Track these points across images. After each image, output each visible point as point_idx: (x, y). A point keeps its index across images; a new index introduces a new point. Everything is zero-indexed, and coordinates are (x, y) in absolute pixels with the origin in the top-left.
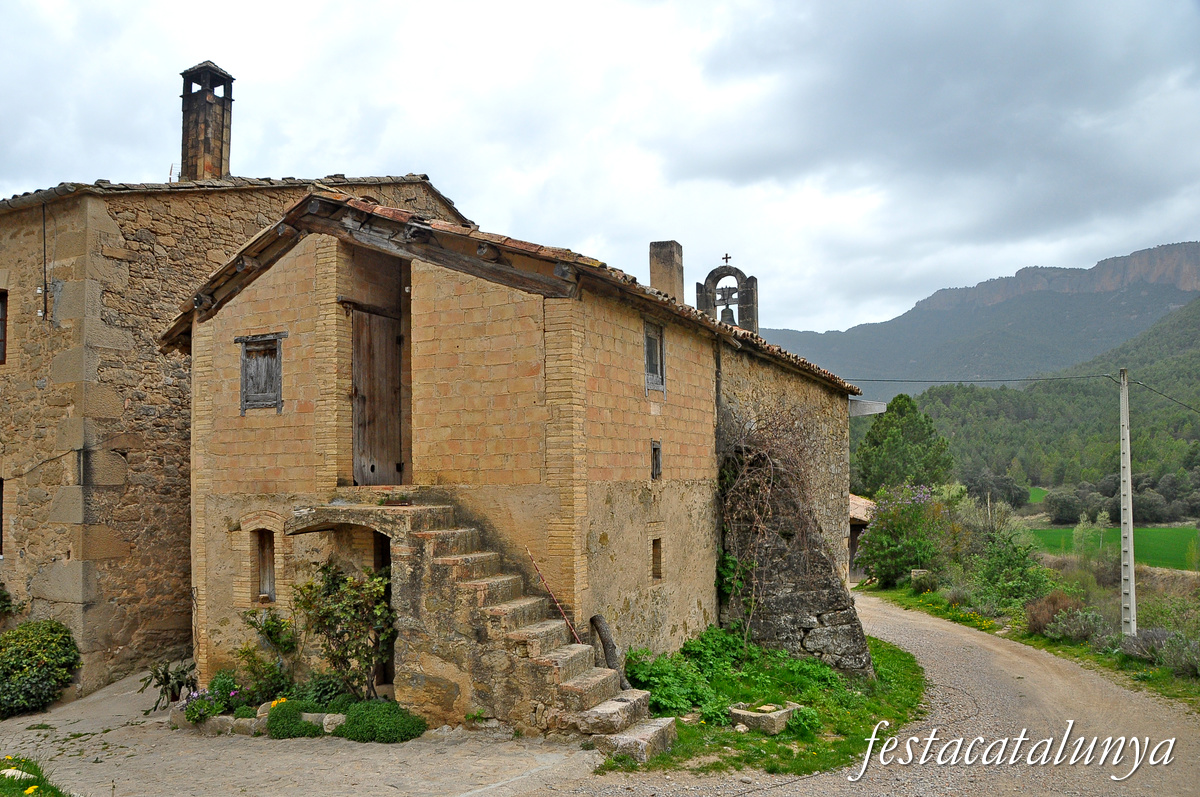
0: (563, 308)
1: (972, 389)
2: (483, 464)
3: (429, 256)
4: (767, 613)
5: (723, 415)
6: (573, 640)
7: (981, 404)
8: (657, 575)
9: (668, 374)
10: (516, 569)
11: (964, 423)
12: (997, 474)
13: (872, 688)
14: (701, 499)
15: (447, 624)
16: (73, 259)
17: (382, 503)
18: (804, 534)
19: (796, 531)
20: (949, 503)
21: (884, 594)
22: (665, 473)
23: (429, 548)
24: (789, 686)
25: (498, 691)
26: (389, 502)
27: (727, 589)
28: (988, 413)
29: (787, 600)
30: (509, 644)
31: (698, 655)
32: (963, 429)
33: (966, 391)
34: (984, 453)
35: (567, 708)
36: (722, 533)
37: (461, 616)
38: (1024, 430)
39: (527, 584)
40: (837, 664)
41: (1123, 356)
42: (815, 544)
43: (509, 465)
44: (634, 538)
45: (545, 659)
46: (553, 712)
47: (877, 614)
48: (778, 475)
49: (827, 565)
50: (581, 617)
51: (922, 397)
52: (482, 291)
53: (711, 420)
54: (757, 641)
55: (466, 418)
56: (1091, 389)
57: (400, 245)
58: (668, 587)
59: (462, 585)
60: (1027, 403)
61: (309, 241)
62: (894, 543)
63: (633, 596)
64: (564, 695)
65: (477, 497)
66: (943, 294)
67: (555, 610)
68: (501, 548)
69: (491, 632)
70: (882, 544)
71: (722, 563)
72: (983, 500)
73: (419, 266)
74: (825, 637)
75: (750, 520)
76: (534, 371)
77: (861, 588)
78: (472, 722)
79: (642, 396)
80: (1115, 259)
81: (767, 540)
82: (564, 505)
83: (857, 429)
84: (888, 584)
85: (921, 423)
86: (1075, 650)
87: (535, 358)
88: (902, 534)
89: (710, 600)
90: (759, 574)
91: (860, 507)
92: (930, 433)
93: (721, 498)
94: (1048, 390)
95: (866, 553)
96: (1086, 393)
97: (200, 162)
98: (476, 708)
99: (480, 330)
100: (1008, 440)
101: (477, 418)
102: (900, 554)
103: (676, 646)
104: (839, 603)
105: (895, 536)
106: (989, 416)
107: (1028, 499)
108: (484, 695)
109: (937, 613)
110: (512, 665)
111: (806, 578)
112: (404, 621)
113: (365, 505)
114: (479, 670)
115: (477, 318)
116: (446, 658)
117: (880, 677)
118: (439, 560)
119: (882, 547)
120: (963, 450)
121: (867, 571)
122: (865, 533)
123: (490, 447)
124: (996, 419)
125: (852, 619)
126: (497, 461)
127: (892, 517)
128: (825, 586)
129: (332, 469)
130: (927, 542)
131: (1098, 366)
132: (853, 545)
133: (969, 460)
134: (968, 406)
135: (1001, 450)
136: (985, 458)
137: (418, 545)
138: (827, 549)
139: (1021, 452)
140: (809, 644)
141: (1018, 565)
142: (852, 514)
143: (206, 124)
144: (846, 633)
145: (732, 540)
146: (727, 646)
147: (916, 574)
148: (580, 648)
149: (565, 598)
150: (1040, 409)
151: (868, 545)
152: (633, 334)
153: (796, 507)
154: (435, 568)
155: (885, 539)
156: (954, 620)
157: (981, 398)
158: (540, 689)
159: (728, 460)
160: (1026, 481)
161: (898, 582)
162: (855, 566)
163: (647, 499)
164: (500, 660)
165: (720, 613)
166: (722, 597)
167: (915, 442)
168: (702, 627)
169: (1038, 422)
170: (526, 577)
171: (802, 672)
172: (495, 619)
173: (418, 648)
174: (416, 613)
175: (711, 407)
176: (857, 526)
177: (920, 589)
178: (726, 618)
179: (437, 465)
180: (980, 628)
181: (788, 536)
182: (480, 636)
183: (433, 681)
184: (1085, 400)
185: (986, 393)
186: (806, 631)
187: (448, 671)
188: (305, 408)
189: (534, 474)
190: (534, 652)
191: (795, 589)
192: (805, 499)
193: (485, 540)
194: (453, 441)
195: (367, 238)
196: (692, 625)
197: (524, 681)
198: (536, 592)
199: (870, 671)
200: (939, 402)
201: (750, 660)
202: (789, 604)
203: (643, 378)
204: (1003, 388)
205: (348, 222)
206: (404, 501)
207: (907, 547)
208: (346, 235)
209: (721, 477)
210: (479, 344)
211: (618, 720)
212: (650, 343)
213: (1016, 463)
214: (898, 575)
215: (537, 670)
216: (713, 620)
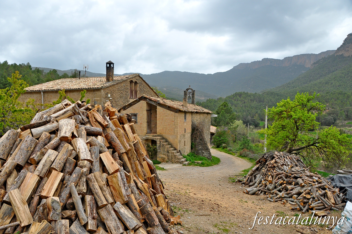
0: (177, 114)
1: (247, 93)
2: (166, 132)
3: (159, 106)
4: (198, 151)
5: (192, 122)
6: (177, 153)
7: (249, 98)
8: (185, 145)
9: (186, 119)
10: (171, 145)
11: (244, 103)
12: (252, 117)
13: (212, 161)
14: (189, 135)
15: (164, 151)
16: (99, 98)
17: (153, 136)
18: (203, 140)
19: (202, 139)
20: (235, 128)
21: (217, 149)
22: (186, 132)
23: (162, 142)
24: (201, 160)
25: (170, 158)
26: (154, 136)
27: (192, 147)
28: (251, 100)
29: (200, 149)
30: (171, 153)
31: (189, 156)
32: (244, 104)
33: (245, 94)
34: (249, 112)
35: (178, 160)
36: (192, 139)
37: (166, 150)
38: (260, 106)
39: (172, 146)
40: (207, 158)
41: (289, 85)
42: (205, 141)
43: (170, 132)
44: (183, 141)
45: (176, 154)
46: (177, 160)
47: (214, 152)
48: (200, 131)
49: (206, 144)
50: (178, 150)
51: (233, 95)
52: (167, 111)
53: (191, 124)
54: (196, 154)
55: (164, 126)
56: (279, 95)
57: (155, 104)
58: (186, 147)
59: (166, 146)
60: (262, 98)
61: (142, 102)
62: (220, 138)
63: (182, 148)
64: (178, 158)
65: (166, 136)
66: (241, 65)
67: (175, 149)
68: (169, 142)
69: (169, 152)
70: (217, 138)
71: (192, 143)
72: (247, 126)
73: (158, 107)
74: (206, 154)
75: (196, 138)
76: (173, 121)
77: (213, 148)
78: (167, 162)
79: (184, 123)
80: (289, 57)
81: (198, 140)
82: (177, 137)
83: (215, 104)
84: (218, 147)
85: (229, 109)
86: (245, 158)
87: (174, 120)
88: (221, 137)
89: (190, 149)
90: (197, 145)
91: (213, 129)
92: (231, 111)
93: (192, 135)
94: (268, 94)
95: (214, 140)
96: (278, 96)
97: (110, 79)
98: (167, 160)
99: (166, 116)
100: (256, 108)
101: (166, 127)
102: (220, 141)
103: (186, 155)
104: (207, 149)
105: (220, 137)
106: (251, 101)
107: (259, 125)
108: (168, 159)
109: (226, 152)
110: (172, 155)
111: (203, 146)
112: (158, 151)
113: (151, 136)
114: (168, 156)
115: (166, 114)
116: (164, 155)
117: (213, 159)
118: (163, 144)
119: (217, 139)
120: (243, 111)
121: (214, 144)
122: (214, 136)
123: (167, 130)
124: (253, 102)
125: (209, 152)
126: (168, 132)
127: (220, 133)
128: (206, 147)
129: (145, 132)
130: (226, 138)
131: (282, 88)
132: (211, 139)
133: (245, 113)
134: (246, 98)
135: (254, 111)
136: (250, 113)
137: (160, 142)
138: (206, 142)
139: (259, 112)
140: (203, 155)
141: (247, 143)
142: (211, 131)
143: (111, 72)
144: (208, 153)
145: (193, 140)
146: (193, 155)
147: (223, 145)
148: (178, 154)
149: (177, 148)
150: (265, 99)
151: (214, 139)
152: (183, 115)
153: (202, 136)
154: (162, 144)
155: (218, 138)
156: (229, 154)
157: (249, 96)
158: (175, 158)
159: (193, 129)
160: (259, 120)
161: (220, 146)
162: (211, 143)
163: (184, 136)
164: (170, 155)
165: (191, 150)
166: (192, 148)
167: (228, 114)
168: (189, 152)
169: (264, 103)
170: (172, 145)
171: (202, 158)
172: (170, 150)
173: (160, 154)
174: (160, 150)
175: (191, 122)
176: (212, 134)
177: (224, 148)
178: (192, 151)
179: (160, 132)
180: (232, 155)
181: (201, 140)
182: (168, 152)
183: (162, 157)
184: (277, 98)
185: (251, 95)
186: (203, 153)
187: (164, 156)
188: (141, 124)
189: (173, 134)
190: (174, 154)
191: (202, 147)
192: (203, 135)
193: (167, 141)
194: (162, 129)
195: (150, 102)
196: (188, 152)
197: (173, 157)
198: (173, 147)
199: (212, 159)
200: (238, 97)
201: (196, 157)
202: (201, 149)
203: (184, 120)
204: (256, 93)
205: (148, 100)
206: (156, 136)
207: (222, 139)
208: (147, 102)
209: (192, 132)
210: (166, 118)
211: (184, 161)
212: (185, 115)
213: (257, 115)
214: (220, 145)
215: (175, 156)
216: (190, 152)
